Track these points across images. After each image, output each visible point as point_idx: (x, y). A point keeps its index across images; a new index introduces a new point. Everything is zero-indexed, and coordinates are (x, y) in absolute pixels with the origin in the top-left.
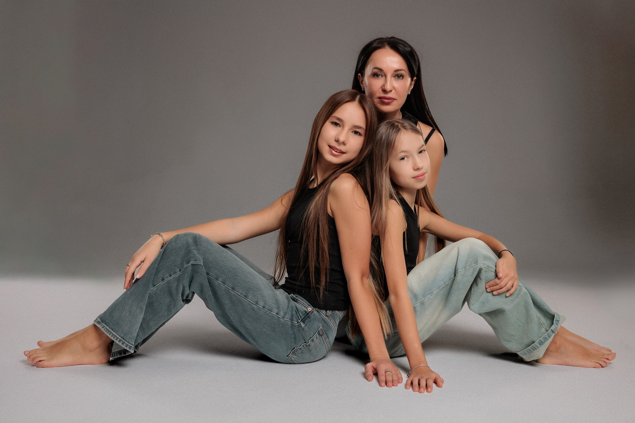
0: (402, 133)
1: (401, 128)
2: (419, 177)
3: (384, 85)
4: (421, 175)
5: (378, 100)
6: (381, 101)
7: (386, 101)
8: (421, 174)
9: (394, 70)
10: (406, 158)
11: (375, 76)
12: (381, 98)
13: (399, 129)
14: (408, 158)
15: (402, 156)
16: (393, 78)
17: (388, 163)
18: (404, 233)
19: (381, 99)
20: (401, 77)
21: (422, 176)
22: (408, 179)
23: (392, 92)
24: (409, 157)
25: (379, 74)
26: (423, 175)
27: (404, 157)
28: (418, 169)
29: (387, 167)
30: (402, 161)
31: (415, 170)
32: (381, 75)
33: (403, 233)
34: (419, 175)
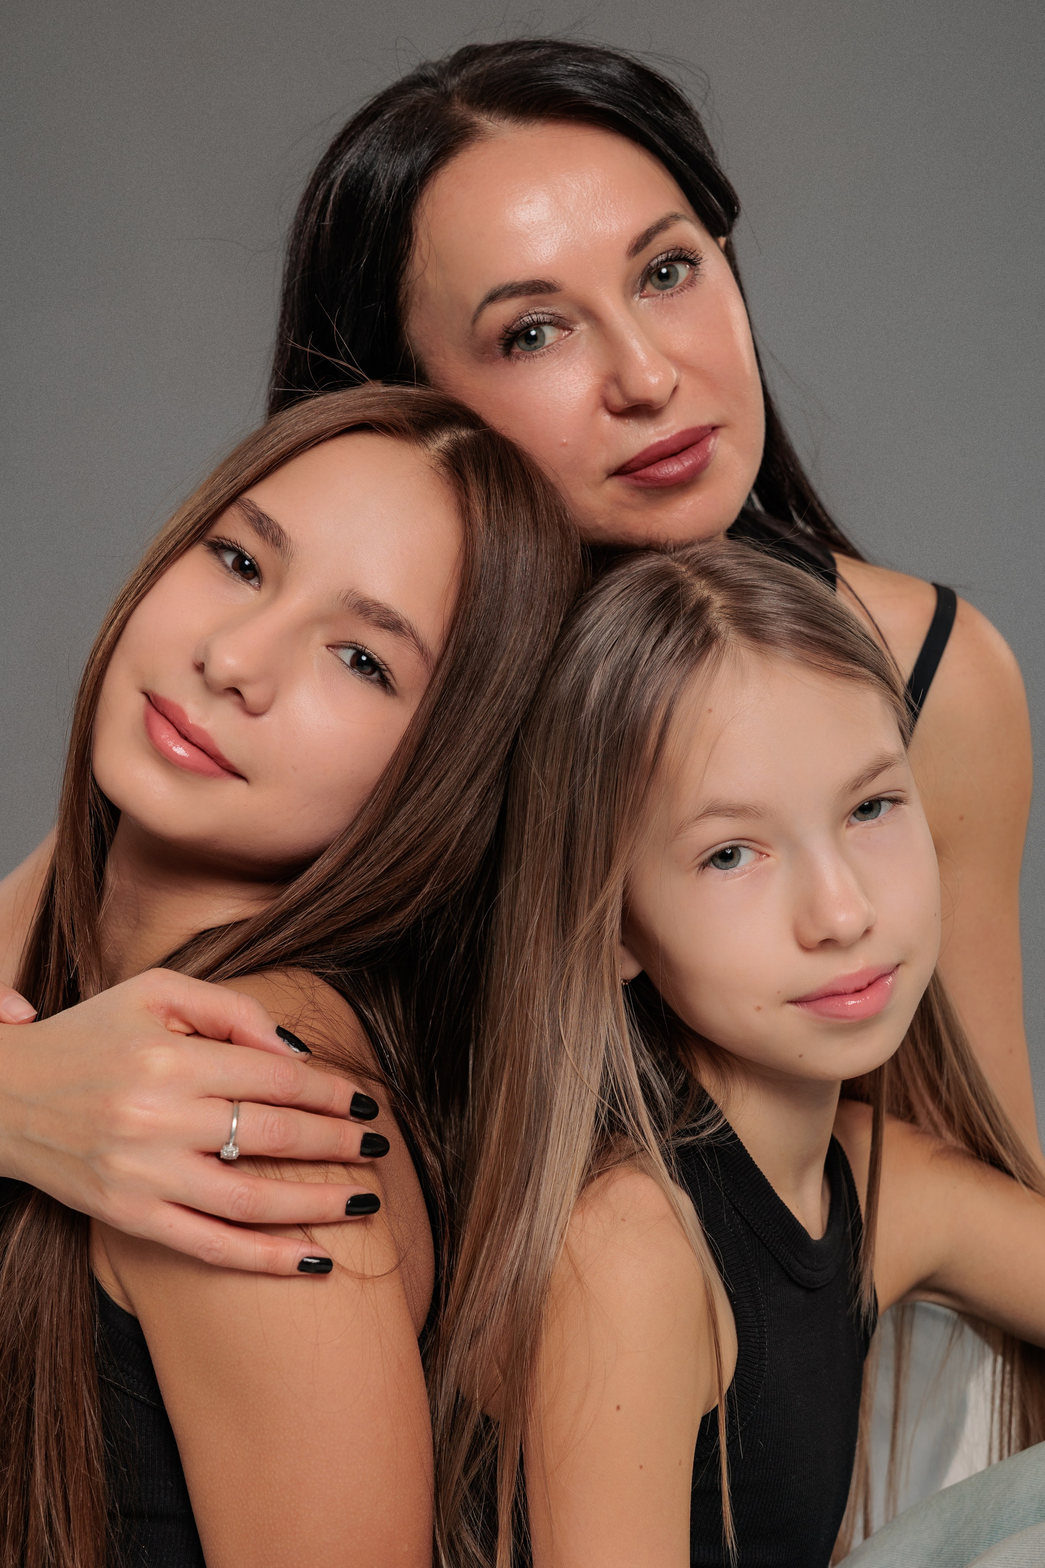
0: (725, 668)
1: (722, 626)
2: (836, 1002)
3: (615, 379)
4: (852, 987)
5: (614, 488)
6: (641, 483)
7: (672, 469)
8: (850, 978)
9: (624, 245)
10: (746, 857)
11: (516, 350)
12: (632, 465)
13: (709, 639)
14: (761, 853)
15: (712, 841)
16: (643, 303)
17: (614, 887)
18: (708, 1424)
19: (639, 473)
20: (683, 271)
21: (858, 991)
22: (759, 1008)
23: (682, 394)
24: (764, 849)
25: (538, 325)
26: (869, 985)
27: (732, 848)
28: (829, 944)
29: (604, 911)
30: (714, 874)
31: (806, 948)
32: (550, 323)
33: (704, 1419)
34: (840, 988)
